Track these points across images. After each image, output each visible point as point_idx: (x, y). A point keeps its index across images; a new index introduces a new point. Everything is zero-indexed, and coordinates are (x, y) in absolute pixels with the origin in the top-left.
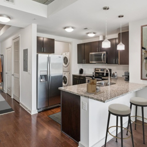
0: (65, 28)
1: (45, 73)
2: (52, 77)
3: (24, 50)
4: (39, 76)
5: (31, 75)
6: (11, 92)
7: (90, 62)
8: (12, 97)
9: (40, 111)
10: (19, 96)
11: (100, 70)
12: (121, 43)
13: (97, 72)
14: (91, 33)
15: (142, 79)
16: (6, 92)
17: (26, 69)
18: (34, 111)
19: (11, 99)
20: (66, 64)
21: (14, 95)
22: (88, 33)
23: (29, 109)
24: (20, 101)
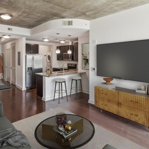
0: (44, 39)
1: (31, 66)
2: (35, 69)
3: (18, 52)
4: (27, 68)
5: (22, 67)
6: (10, 80)
7: (64, 59)
8: (11, 83)
9: (27, 88)
10: (15, 81)
11: (70, 65)
12: (70, 50)
13: (69, 66)
14: (62, 41)
15: (82, 69)
16: (6, 81)
17: (19, 64)
18: (24, 88)
19: (10, 84)
20: (49, 60)
21: (12, 81)
22: (60, 41)
23: (21, 87)
24: (16, 84)
